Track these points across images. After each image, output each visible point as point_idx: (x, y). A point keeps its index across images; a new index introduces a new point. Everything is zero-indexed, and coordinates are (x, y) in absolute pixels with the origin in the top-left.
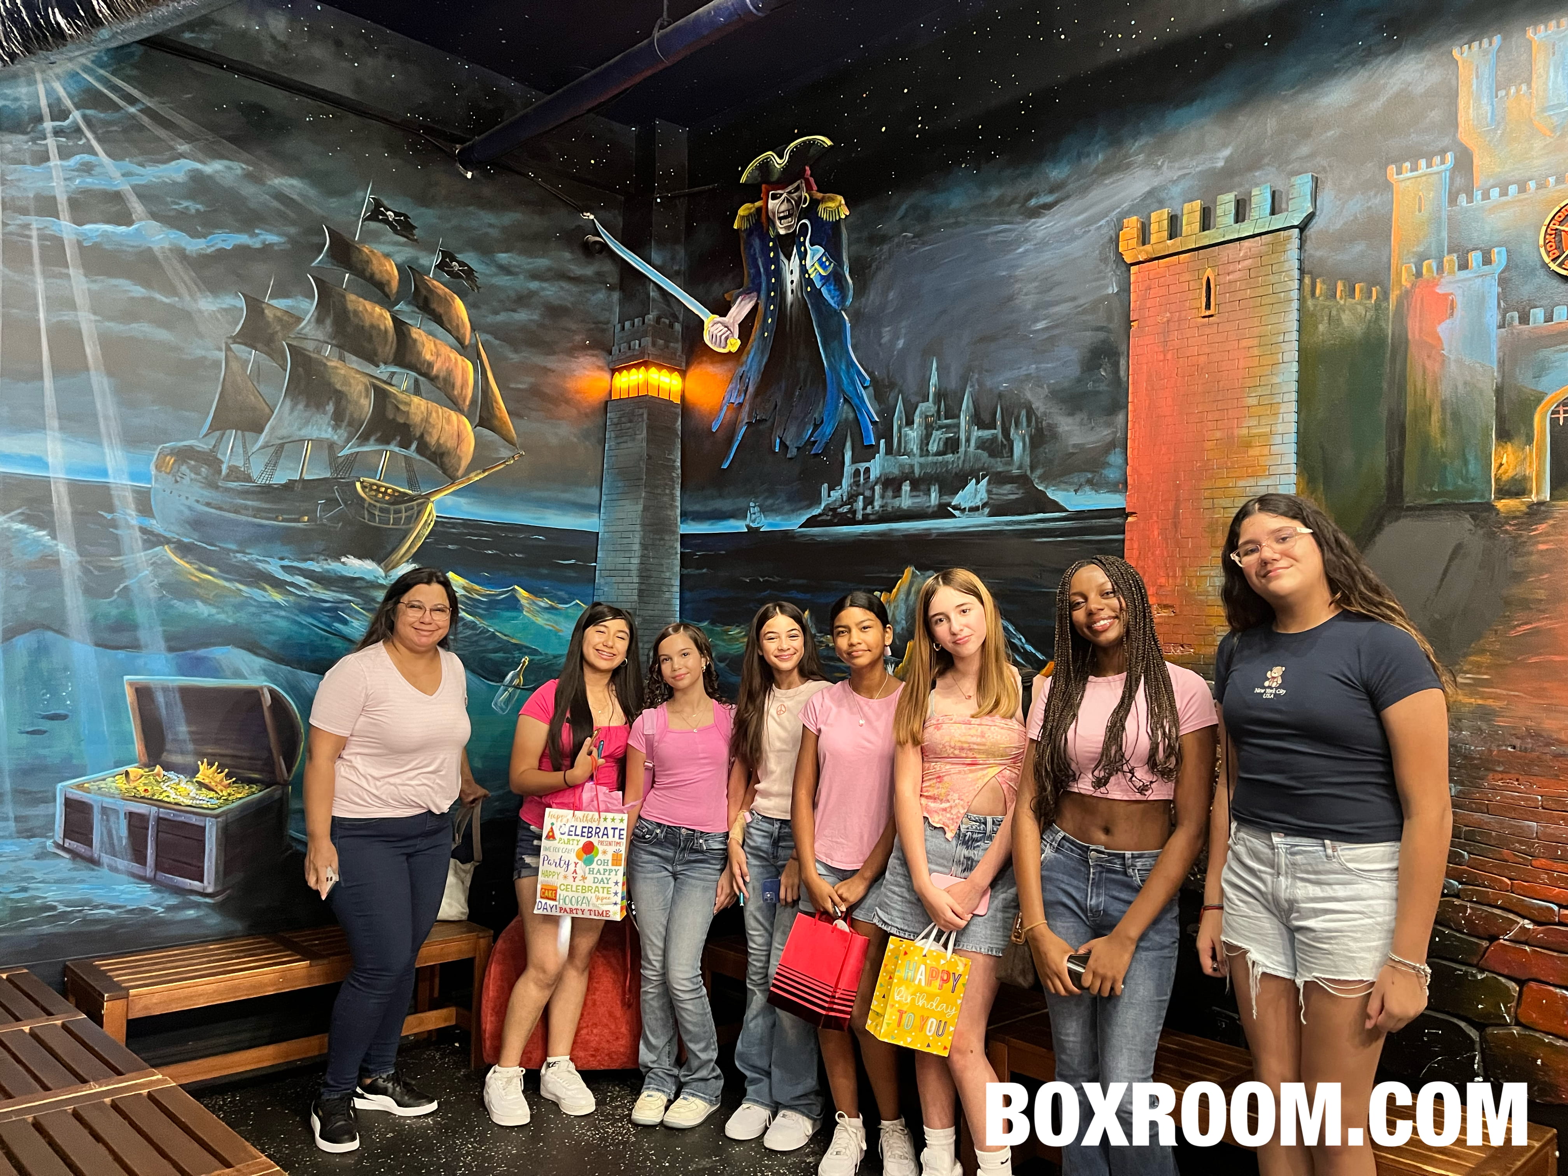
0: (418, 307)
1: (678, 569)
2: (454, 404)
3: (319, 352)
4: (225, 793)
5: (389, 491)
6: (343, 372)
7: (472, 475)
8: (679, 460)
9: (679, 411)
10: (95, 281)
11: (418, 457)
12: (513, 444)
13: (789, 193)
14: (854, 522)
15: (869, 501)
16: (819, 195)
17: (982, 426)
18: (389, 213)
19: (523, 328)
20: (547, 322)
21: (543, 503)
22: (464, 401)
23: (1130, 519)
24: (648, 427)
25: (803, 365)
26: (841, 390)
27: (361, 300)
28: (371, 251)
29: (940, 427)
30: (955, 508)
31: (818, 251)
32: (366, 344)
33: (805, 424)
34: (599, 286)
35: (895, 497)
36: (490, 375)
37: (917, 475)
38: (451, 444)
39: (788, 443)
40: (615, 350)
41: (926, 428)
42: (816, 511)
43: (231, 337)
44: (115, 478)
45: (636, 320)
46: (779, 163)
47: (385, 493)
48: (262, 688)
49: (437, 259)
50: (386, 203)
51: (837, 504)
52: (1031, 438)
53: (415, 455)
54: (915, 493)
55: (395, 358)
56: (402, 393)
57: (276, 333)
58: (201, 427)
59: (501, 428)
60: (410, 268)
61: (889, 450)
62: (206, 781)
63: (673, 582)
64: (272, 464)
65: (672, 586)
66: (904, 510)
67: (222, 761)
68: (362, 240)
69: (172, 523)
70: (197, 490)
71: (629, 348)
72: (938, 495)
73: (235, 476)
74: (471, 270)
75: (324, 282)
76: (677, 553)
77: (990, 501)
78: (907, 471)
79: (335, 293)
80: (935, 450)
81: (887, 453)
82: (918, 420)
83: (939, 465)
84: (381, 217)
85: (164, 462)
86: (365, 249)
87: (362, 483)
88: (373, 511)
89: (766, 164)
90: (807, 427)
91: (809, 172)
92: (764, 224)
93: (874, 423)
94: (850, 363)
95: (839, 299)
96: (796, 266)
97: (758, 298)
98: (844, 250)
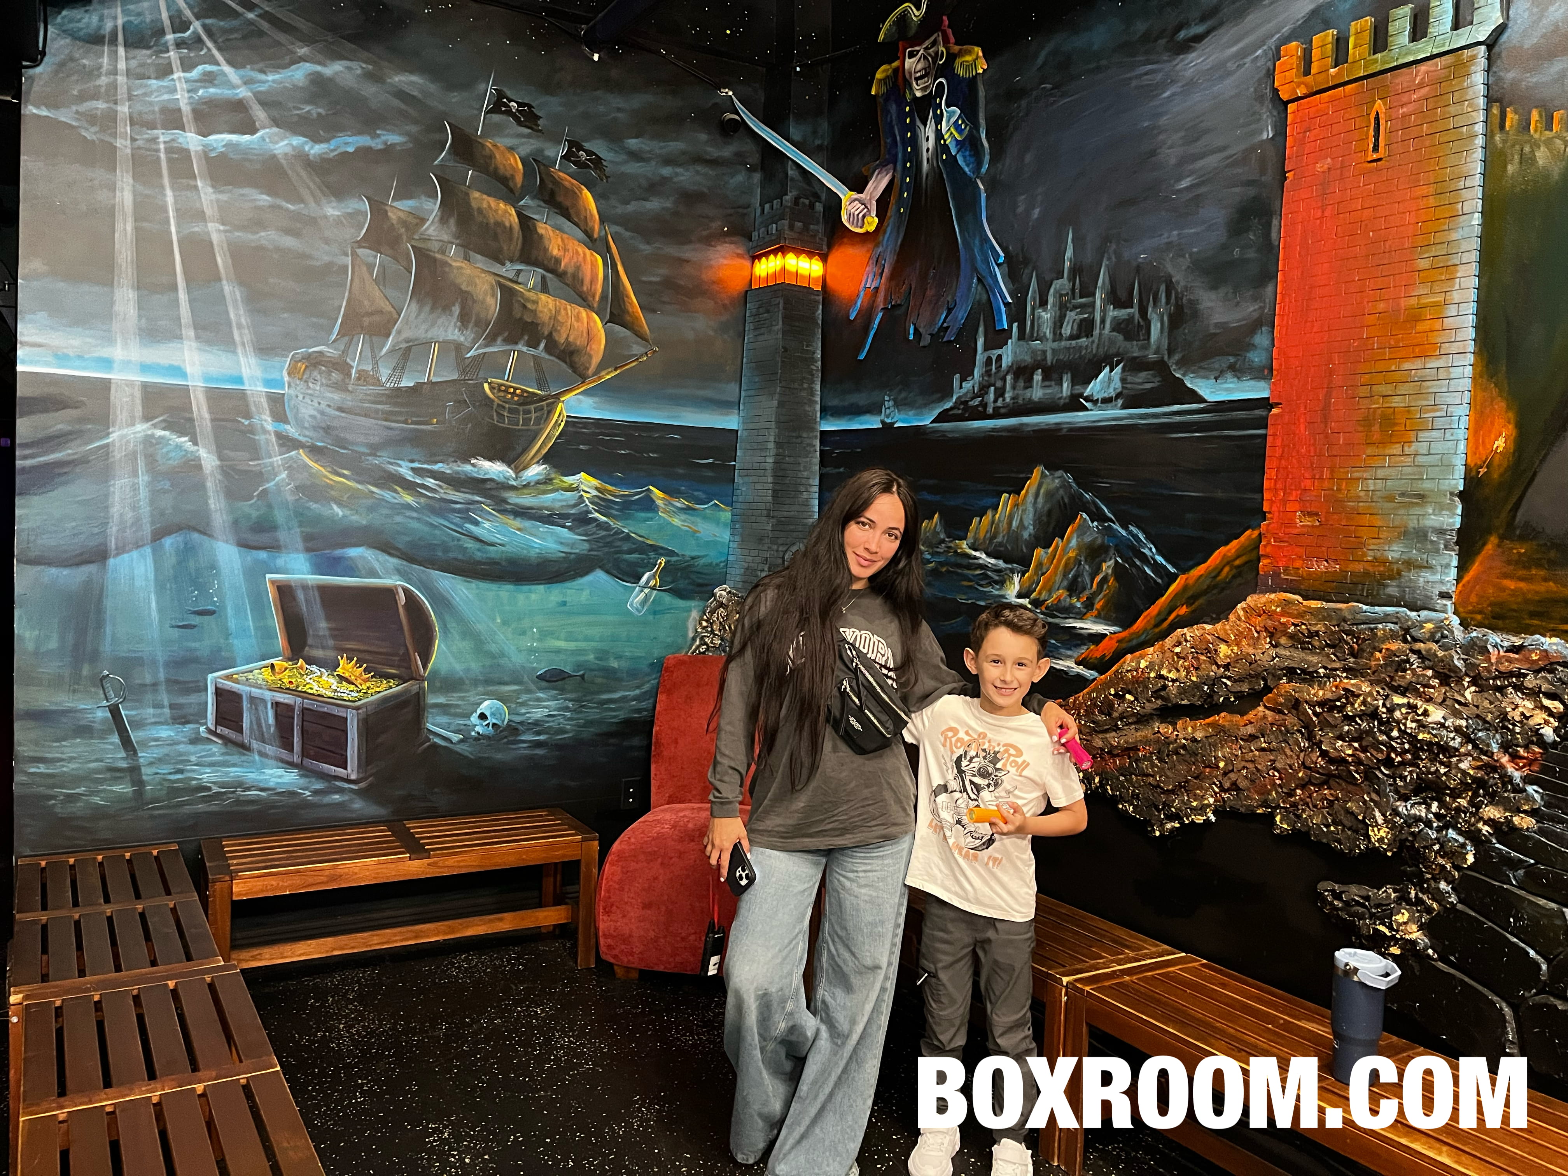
0: (545, 201)
1: (817, 468)
2: (583, 299)
3: (443, 253)
4: (364, 687)
5: (518, 391)
6: (468, 271)
7: (603, 373)
8: (819, 352)
9: (820, 298)
11: (547, 357)
12: (646, 340)
13: (926, 49)
14: (984, 416)
15: (1000, 393)
16: (956, 48)
17: (1118, 304)
22: (594, 296)
23: (1274, 411)
24: (785, 318)
25: (937, 243)
26: (975, 269)
27: (485, 196)
28: (495, 146)
29: (1075, 307)
30: (1087, 399)
31: (954, 112)
32: (491, 242)
33: (939, 308)
35: (1026, 388)
36: (620, 268)
37: (1049, 363)
38: (580, 342)
39: (921, 330)
40: (755, 235)
41: (1060, 309)
42: (948, 405)
43: (356, 242)
45: (775, 202)
46: (916, 14)
47: (514, 393)
48: (396, 587)
49: (562, 151)
50: (509, 93)
51: (969, 395)
52: (1170, 316)
53: (544, 355)
54: (1047, 383)
55: (521, 255)
56: (529, 290)
57: (401, 235)
58: (330, 333)
59: (633, 323)
60: (534, 160)
61: (1022, 336)
62: (347, 675)
63: (811, 482)
64: (400, 368)
65: (811, 485)
66: (1035, 403)
67: (361, 656)
68: (485, 135)
69: (306, 428)
70: (328, 395)
71: (768, 233)
72: (1070, 385)
73: (365, 380)
75: (447, 180)
76: (816, 451)
77: (1124, 391)
78: (1039, 358)
79: (458, 191)
80: (1068, 333)
81: (1019, 339)
82: (1052, 300)
83: (1072, 350)
85: (295, 368)
86: (488, 143)
87: (490, 384)
88: (502, 413)
89: (904, 18)
90: (941, 311)
91: (946, 22)
92: (901, 86)
93: (1007, 305)
94: (984, 238)
95: (975, 166)
96: (932, 132)
97: (895, 170)
98: (981, 110)
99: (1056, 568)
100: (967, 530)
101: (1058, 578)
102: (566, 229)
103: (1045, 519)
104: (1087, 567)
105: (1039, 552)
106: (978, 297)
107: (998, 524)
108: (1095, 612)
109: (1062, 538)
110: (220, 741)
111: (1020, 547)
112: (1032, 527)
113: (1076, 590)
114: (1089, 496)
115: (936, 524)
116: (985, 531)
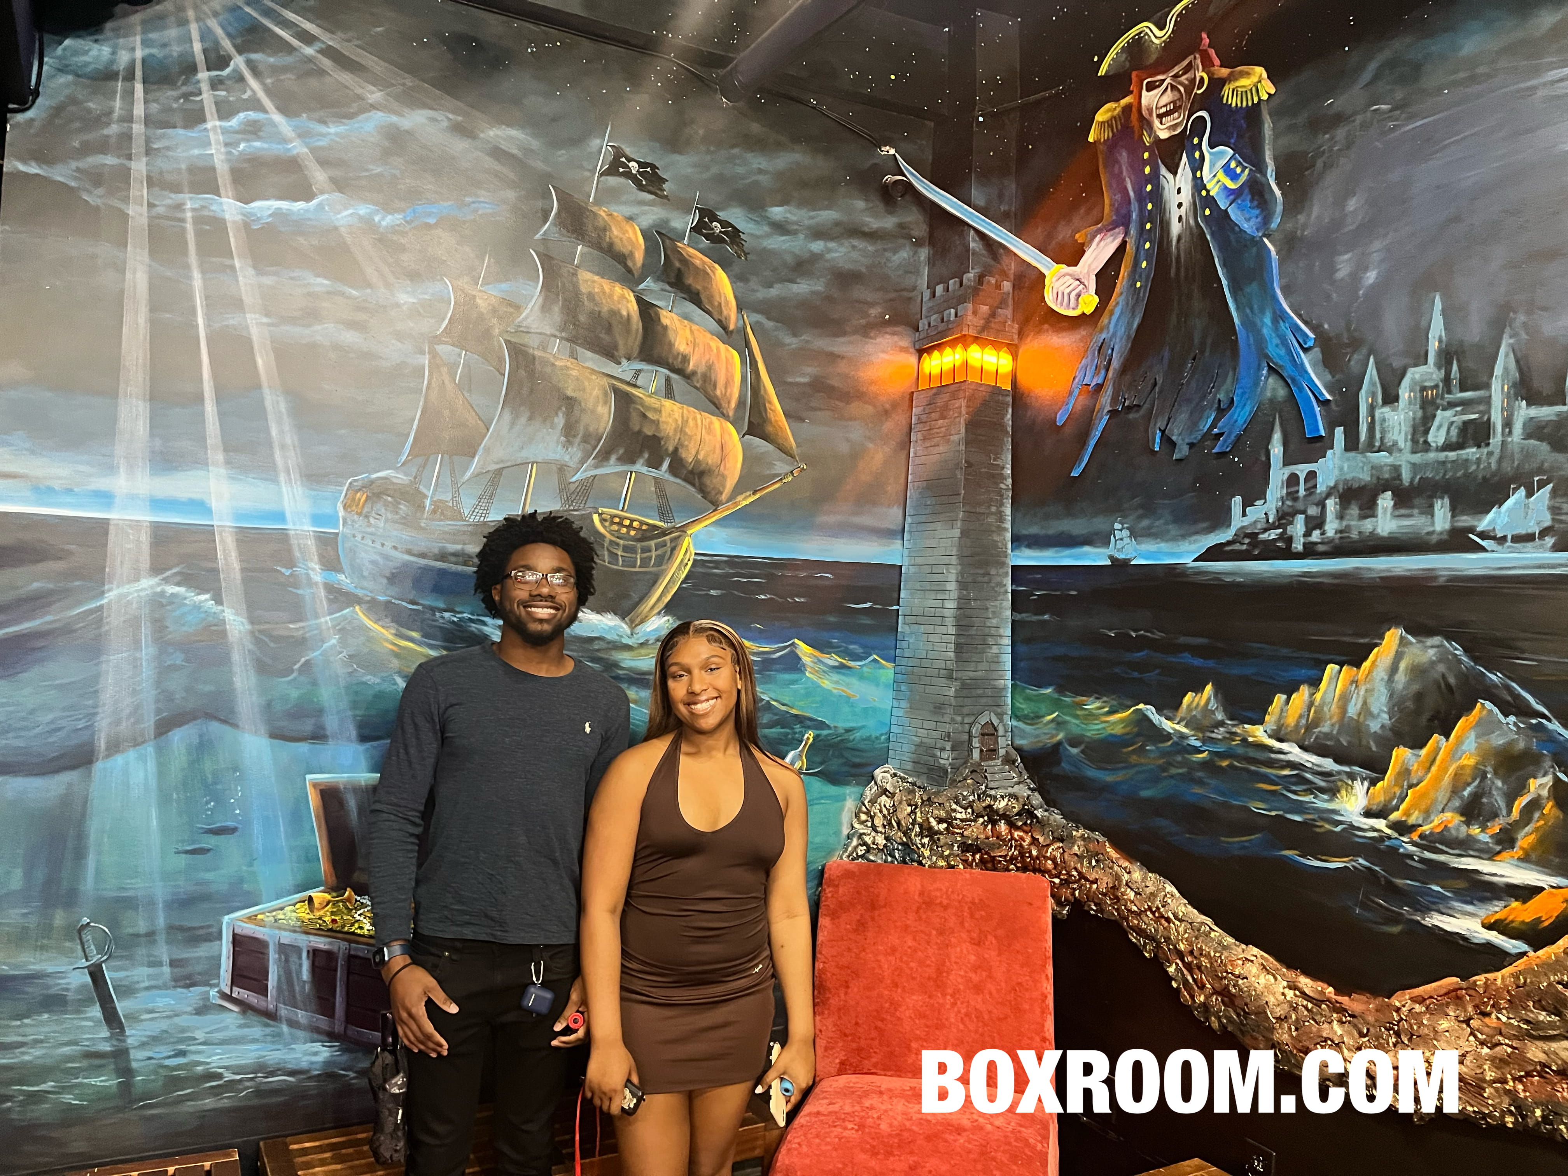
0: (669, 284)
1: (1009, 613)
2: (715, 406)
3: (544, 349)
5: (635, 524)
6: (574, 373)
7: (739, 498)
8: (1009, 466)
9: (1010, 399)
10: (266, 274)
11: (672, 479)
12: (793, 457)
13: (1176, 76)
14: (1288, 554)
15: (1315, 523)
16: (1224, 72)
17: (1533, 399)
18: (632, 164)
19: (805, 304)
20: (834, 292)
21: (831, 531)
22: (729, 402)
24: (967, 425)
25: (1198, 324)
26: (1263, 356)
27: (596, 278)
28: (610, 215)
29: (1451, 405)
30: (1483, 536)
31: (1223, 153)
33: (1203, 409)
34: (901, 241)
35: (1363, 517)
36: (761, 367)
37: (1406, 483)
38: (712, 460)
39: (1174, 438)
40: (923, 324)
41: (1423, 407)
42: (1222, 538)
43: (436, 337)
44: (294, 524)
45: (951, 282)
46: (1158, 36)
47: (630, 527)
49: (692, 219)
50: (628, 151)
51: (1259, 526)
53: (668, 477)
54: (1403, 511)
55: (641, 352)
56: (650, 396)
57: (493, 326)
58: (400, 454)
59: (777, 435)
60: (658, 233)
61: (1352, 444)
63: (1002, 631)
64: (488, 496)
65: (1001, 637)
66: (1383, 538)
68: (598, 202)
69: (364, 577)
70: (395, 533)
71: (942, 321)
72: (1449, 515)
73: (442, 513)
74: (736, 231)
75: (550, 258)
76: (1007, 592)
77: (1557, 526)
78: (1387, 476)
79: (564, 271)
80: (1440, 444)
81: (1347, 449)
82: (1407, 395)
83: (1449, 465)
84: (621, 170)
85: (354, 499)
86: (602, 212)
87: (600, 515)
88: (615, 551)
89: (1139, 42)
90: (1206, 413)
91: (1206, 41)
92: (1136, 129)
93: (1324, 403)
94: (1279, 316)
95: (1259, 220)
96: (1186, 182)
97: (1126, 233)
98: (1267, 147)
99: (1438, 778)
100: (1265, 711)
101: (1442, 795)
102: (696, 319)
103: (1410, 704)
104: (1499, 783)
105: (1401, 755)
106: (1269, 394)
107: (1321, 707)
108: (1517, 852)
109: (1447, 736)
110: (235, 1008)
111: (1364, 742)
112: (1386, 716)
113: (1479, 815)
114: (1495, 678)
115: (1209, 700)
116: (1297, 716)
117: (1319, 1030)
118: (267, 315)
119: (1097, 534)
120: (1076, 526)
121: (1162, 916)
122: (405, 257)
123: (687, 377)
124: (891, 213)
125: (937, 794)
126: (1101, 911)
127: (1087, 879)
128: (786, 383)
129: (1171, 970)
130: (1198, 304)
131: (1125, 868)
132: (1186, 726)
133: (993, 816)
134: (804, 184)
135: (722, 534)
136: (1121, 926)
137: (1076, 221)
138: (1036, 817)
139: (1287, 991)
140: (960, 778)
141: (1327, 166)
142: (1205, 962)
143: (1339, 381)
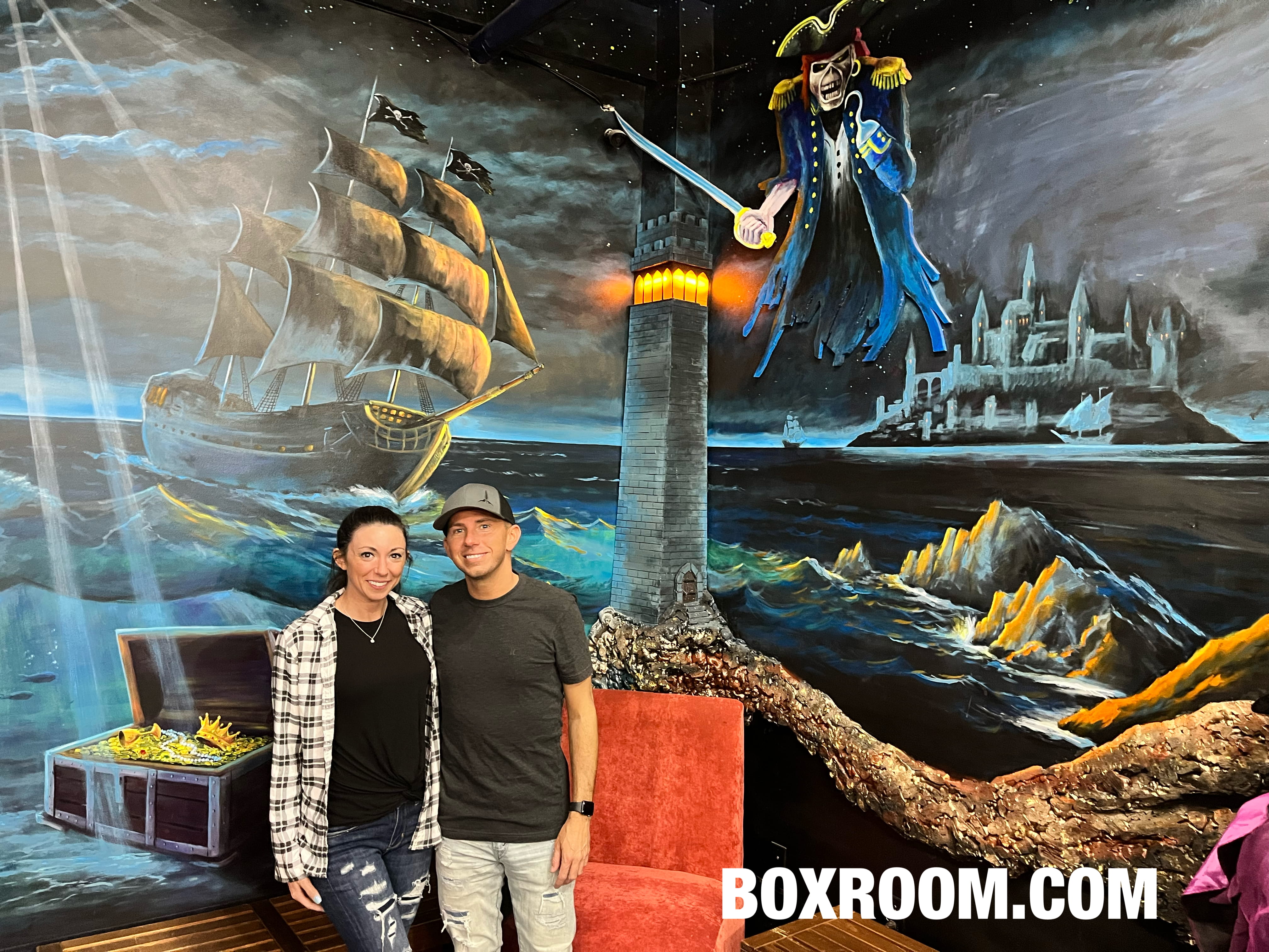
0: (428, 213)
1: (705, 484)
2: (468, 316)
3: (322, 267)
4: (228, 749)
5: (401, 414)
6: (348, 287)
7: (489, 392)
8: (706, 368)
9: (706, 314)
10: (74, 198)
11: (432, 376)
12: (532, 358)
13: (836, 62)
14: (919, 442)
15: (940, 419)
16: (873, 60)
17: (1099, 328)
18: (396, 112)
19: (541, 233)
20: (566, 223)
21: (564, 418)
22: (479, 313)
24: (673, 334)
25: (853, 260)
26: (902, 287)
27: (366, 207)
28: (378, 155)
29: (1039, 330)
30: (1061, 431)
31: (871, 125)
32: (372, 255)
33: (856, 327)
34: (620, 183)
35: (974, 415)
36: (506, 283)
37: (1006, 389)
38: (465, 361)
39: (833, 349)
40: (637, 252)
41: (1019, 331)
42: (870, 428)
43: (227, 255)
44: (101, 414)
45: (660, 218)
46: (823, 28)
47: (396, 416)
48: (266, 633)
49: (448, 161)
50: (393, 100)
51: (897, 420)
52: (1180, 344)
53: (428, 374)
54: (1003, 411)
55: (404, 270)
56: (413, 307)
57: (277, 247)
58: (196, 354)
59: (520, 340)
60: (419, 170)
61: (967, 359)
62: (209, 737)
63: (700, 499)
64: (274, 391)
65: (699, 503)
66: (988, 431)
67: (228, 714)
68: (367, 143)
69: (166, 460)
70: (193, 423)
71: (653, 249)
72: (1037, 414)
73: (234, 406)
74: (485, 171)
75: (327, 190)
76: (704, 468)
77: (1115, 425)
78: (992, 383)
79: (339, 202)
80: (1031, 359)
81: (963, 362)
82: (1007, 322)
83: (1037, 377)
84: (387, 117)
85: (155, 394)
86: (371, 152)
87: (371, 406)
88: (384, 436)
89: (807, 32)
90: (858, 331)
91: (860, 34)
92: (805, 101)
93: (946, 325)
94: (914, 256)
95: (899, 179)
96: (844, 146)
97: (798, 185)
98: (905, 122)
99: (1026, 615)
100: (901, 564)
101: (1029, 628)
102: (451, 243)
103: (1007, 559)
104: (1071, 619)
105: (1000, 597)
106: (905, 317)
107: (942, 561)
108: (1084, 671)
109: (1033, 583)
110: (59, 828)
111: (973, 588)
112: (990, 568)
113: (1056, 643)
114: (1068, 539)
115: (859, 554)
116: (925, 567)
117: (938, 808)
118: (74, 233)
119: (773, 423)
120: (758, 417)
121: (823, 723)
122: (198, 185)
123: (444, 291)
124: (611, 160)
125: (650, 629)
126: (777, 719)
127: (765, 695)
128: (526, 297)
129: (829, 764)
130: (852, 243)
131: (794, 686)
132: (841, 575)
133: (693, 646)
134: (539, 134)
135: (474, 421)
136: (791, 730)
137: (759, 173)
138: (726, 646)
139: (915, 777)
140: (667, 617)
141: (951, 140)
142: (854, 757)
143: (957, 309)
